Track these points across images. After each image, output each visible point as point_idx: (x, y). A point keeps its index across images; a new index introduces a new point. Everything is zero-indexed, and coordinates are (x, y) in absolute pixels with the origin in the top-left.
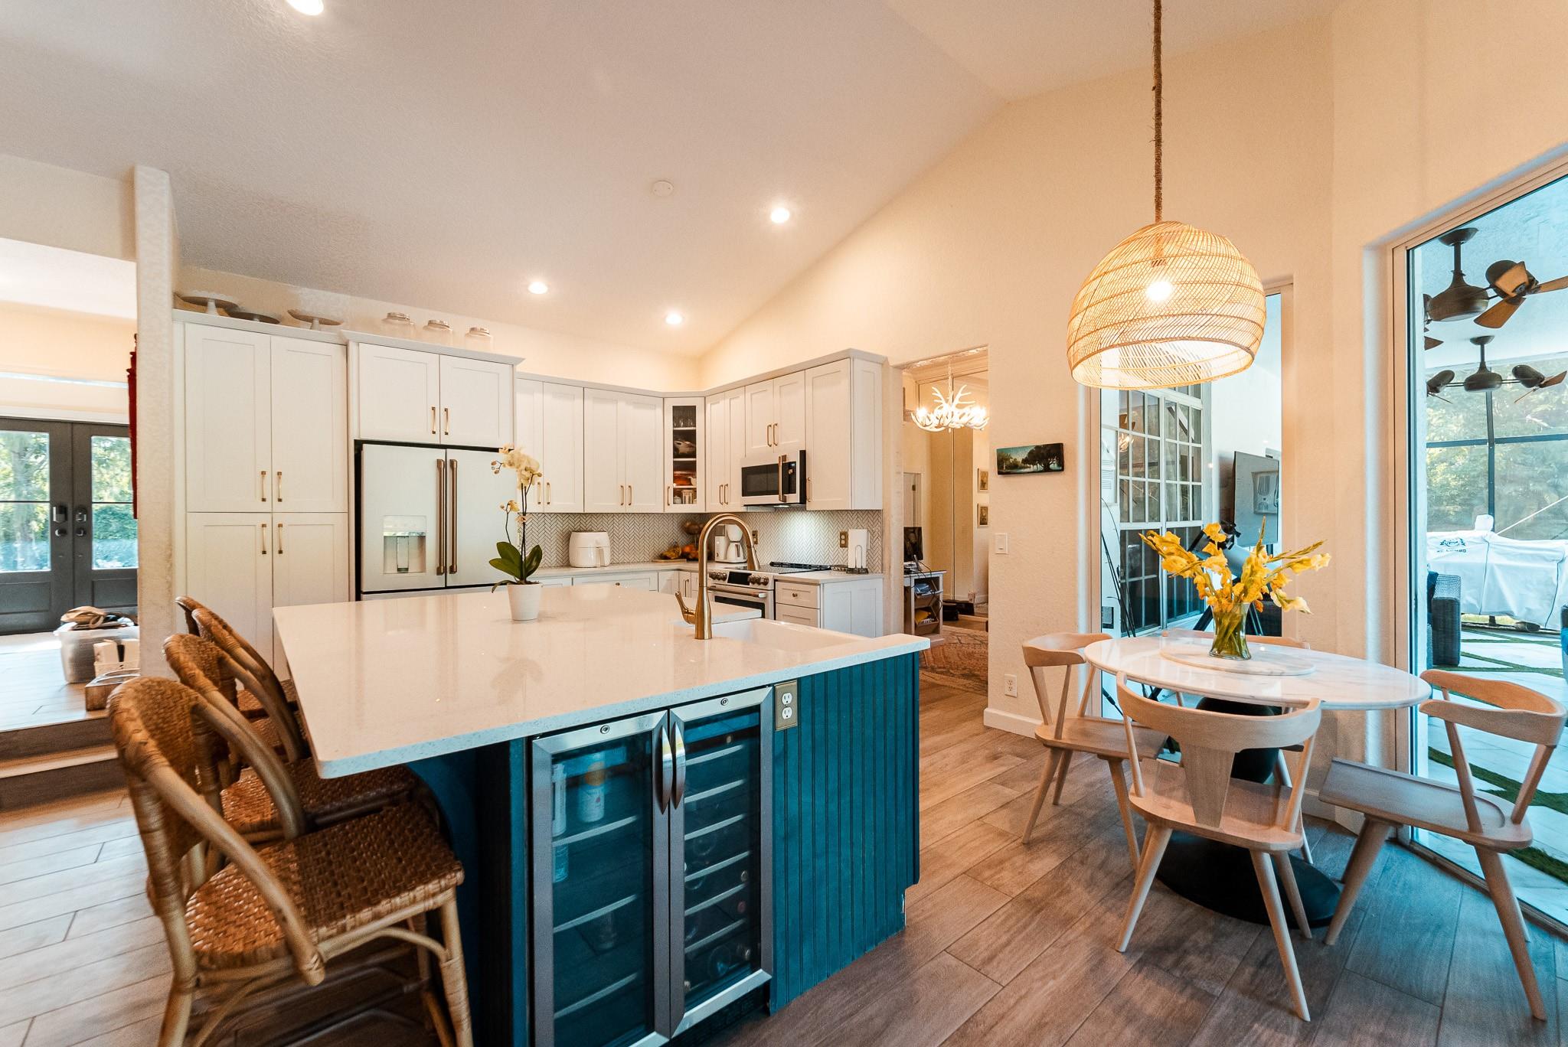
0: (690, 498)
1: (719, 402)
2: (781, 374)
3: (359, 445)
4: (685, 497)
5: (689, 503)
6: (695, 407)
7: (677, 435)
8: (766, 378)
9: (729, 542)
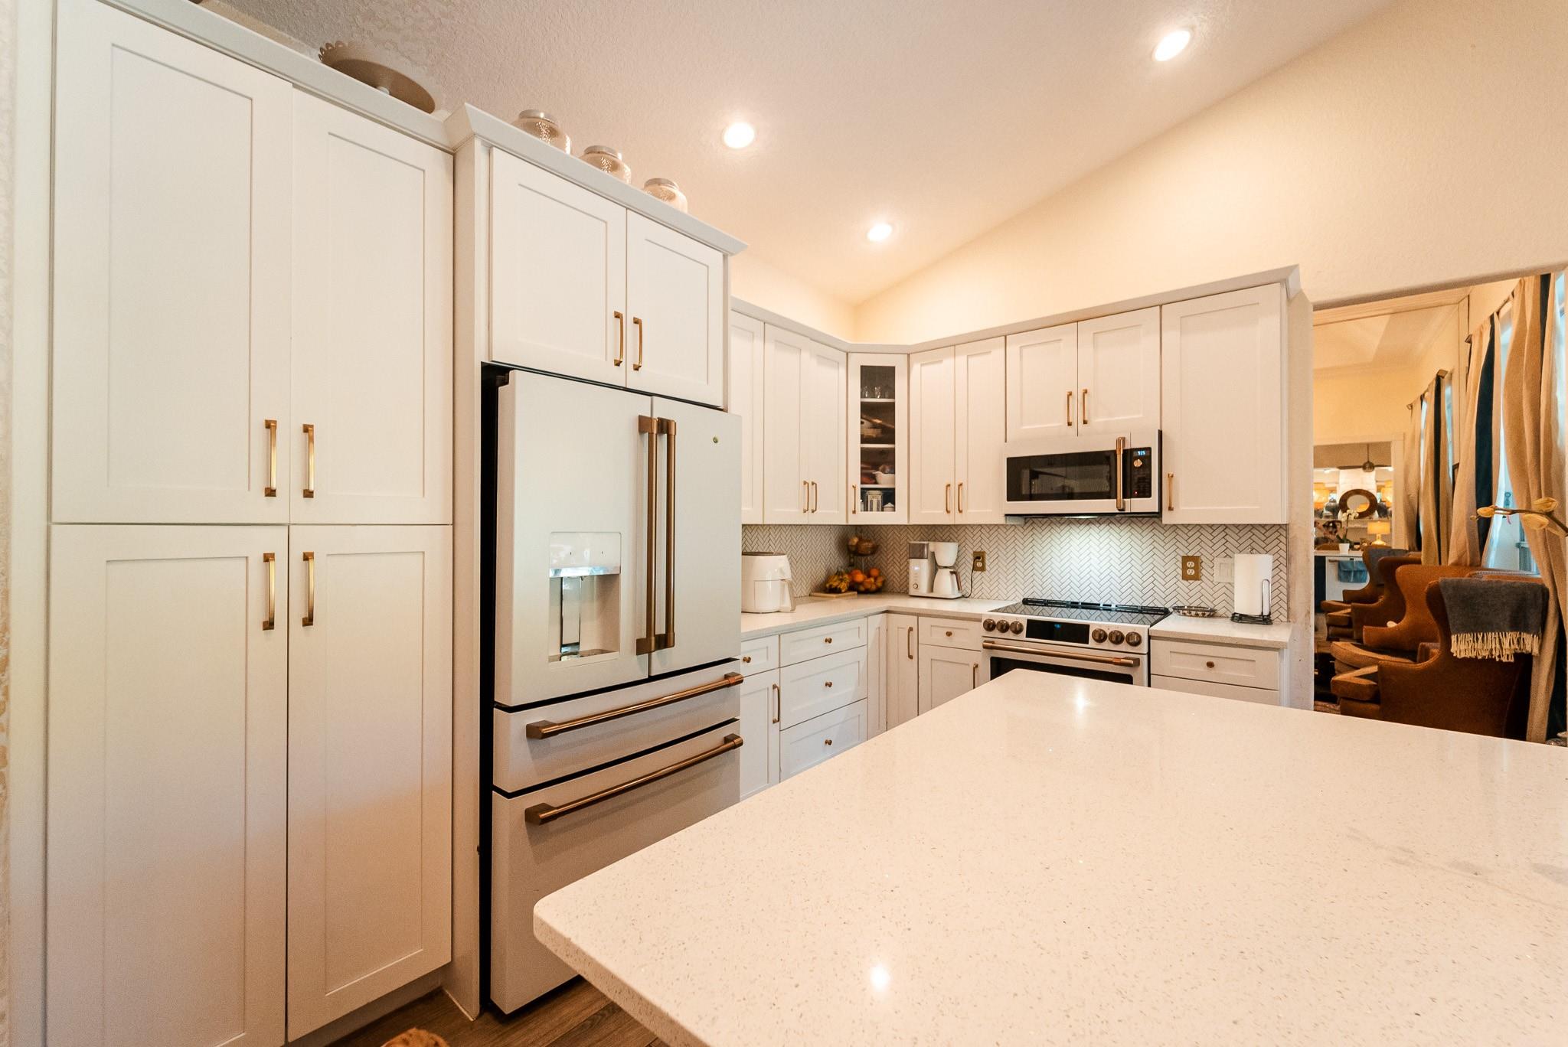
0: (878, 501)
1: (941, 361)
2: (1092, 316)
3: (494, 377)
4: (872, 501)
5: (878, 510)
6: (894, 368)
7: (867, 410)
8: (1053, 323)
9: (935, 568)
